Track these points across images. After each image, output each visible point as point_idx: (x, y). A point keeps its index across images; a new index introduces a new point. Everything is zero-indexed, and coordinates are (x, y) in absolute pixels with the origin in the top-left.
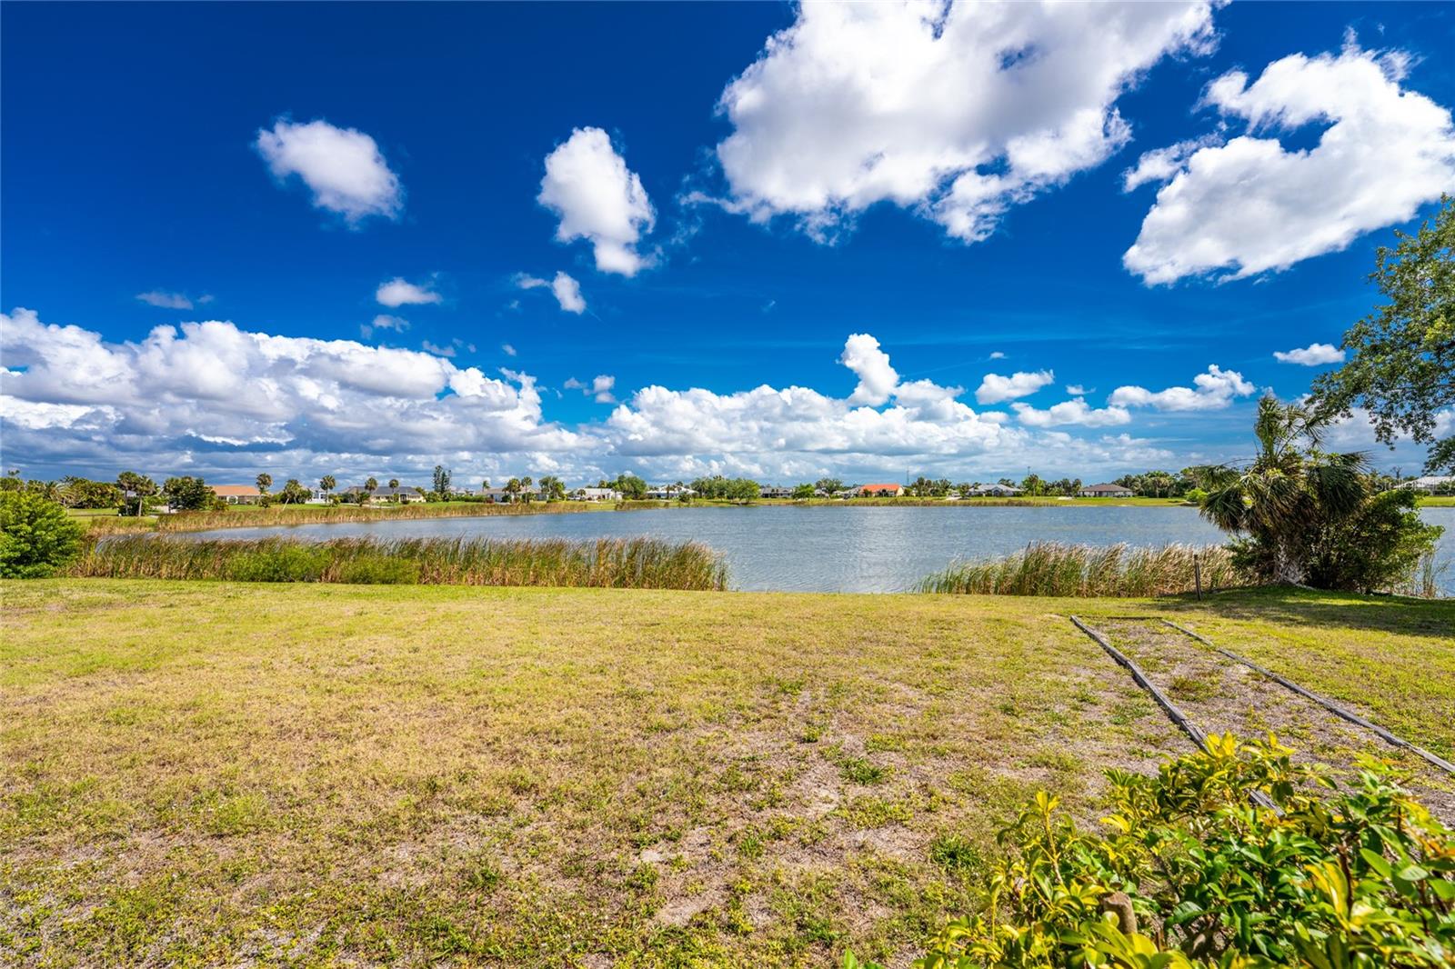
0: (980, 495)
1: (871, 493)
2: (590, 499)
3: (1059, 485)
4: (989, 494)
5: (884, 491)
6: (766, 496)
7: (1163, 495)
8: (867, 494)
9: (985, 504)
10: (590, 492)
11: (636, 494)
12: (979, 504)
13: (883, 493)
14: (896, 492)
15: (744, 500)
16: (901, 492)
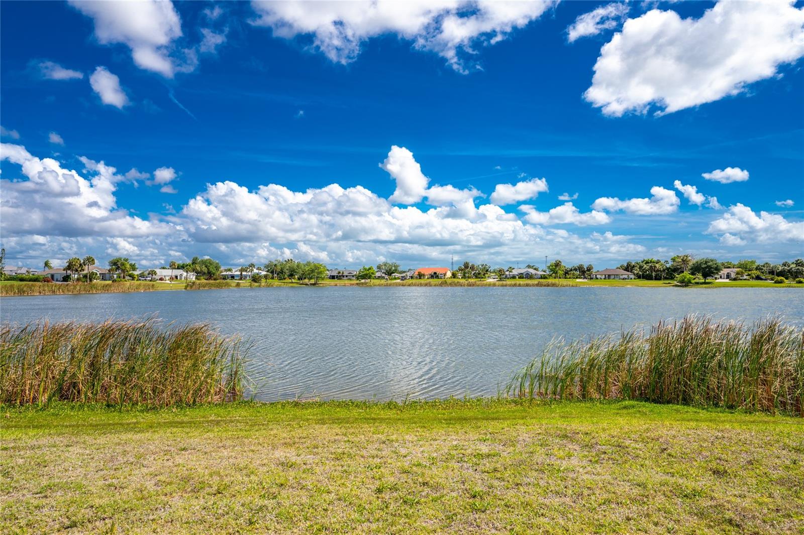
0: (514, 277)
1: (424, 275)
2: (161, 279)
3: (576, 270)
4: (521, 276)
5: (435, 273)
6: (333, 277)
7: (658, 278)
8: (421, 276)
9: (520, 285)
10: (160, 273)
11: (210, 275)
12: (515, 285)
13: (435, 276)
14: (445, 275)
15: (313, 281)
16: (449, 274)
